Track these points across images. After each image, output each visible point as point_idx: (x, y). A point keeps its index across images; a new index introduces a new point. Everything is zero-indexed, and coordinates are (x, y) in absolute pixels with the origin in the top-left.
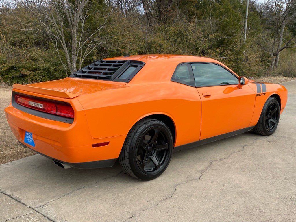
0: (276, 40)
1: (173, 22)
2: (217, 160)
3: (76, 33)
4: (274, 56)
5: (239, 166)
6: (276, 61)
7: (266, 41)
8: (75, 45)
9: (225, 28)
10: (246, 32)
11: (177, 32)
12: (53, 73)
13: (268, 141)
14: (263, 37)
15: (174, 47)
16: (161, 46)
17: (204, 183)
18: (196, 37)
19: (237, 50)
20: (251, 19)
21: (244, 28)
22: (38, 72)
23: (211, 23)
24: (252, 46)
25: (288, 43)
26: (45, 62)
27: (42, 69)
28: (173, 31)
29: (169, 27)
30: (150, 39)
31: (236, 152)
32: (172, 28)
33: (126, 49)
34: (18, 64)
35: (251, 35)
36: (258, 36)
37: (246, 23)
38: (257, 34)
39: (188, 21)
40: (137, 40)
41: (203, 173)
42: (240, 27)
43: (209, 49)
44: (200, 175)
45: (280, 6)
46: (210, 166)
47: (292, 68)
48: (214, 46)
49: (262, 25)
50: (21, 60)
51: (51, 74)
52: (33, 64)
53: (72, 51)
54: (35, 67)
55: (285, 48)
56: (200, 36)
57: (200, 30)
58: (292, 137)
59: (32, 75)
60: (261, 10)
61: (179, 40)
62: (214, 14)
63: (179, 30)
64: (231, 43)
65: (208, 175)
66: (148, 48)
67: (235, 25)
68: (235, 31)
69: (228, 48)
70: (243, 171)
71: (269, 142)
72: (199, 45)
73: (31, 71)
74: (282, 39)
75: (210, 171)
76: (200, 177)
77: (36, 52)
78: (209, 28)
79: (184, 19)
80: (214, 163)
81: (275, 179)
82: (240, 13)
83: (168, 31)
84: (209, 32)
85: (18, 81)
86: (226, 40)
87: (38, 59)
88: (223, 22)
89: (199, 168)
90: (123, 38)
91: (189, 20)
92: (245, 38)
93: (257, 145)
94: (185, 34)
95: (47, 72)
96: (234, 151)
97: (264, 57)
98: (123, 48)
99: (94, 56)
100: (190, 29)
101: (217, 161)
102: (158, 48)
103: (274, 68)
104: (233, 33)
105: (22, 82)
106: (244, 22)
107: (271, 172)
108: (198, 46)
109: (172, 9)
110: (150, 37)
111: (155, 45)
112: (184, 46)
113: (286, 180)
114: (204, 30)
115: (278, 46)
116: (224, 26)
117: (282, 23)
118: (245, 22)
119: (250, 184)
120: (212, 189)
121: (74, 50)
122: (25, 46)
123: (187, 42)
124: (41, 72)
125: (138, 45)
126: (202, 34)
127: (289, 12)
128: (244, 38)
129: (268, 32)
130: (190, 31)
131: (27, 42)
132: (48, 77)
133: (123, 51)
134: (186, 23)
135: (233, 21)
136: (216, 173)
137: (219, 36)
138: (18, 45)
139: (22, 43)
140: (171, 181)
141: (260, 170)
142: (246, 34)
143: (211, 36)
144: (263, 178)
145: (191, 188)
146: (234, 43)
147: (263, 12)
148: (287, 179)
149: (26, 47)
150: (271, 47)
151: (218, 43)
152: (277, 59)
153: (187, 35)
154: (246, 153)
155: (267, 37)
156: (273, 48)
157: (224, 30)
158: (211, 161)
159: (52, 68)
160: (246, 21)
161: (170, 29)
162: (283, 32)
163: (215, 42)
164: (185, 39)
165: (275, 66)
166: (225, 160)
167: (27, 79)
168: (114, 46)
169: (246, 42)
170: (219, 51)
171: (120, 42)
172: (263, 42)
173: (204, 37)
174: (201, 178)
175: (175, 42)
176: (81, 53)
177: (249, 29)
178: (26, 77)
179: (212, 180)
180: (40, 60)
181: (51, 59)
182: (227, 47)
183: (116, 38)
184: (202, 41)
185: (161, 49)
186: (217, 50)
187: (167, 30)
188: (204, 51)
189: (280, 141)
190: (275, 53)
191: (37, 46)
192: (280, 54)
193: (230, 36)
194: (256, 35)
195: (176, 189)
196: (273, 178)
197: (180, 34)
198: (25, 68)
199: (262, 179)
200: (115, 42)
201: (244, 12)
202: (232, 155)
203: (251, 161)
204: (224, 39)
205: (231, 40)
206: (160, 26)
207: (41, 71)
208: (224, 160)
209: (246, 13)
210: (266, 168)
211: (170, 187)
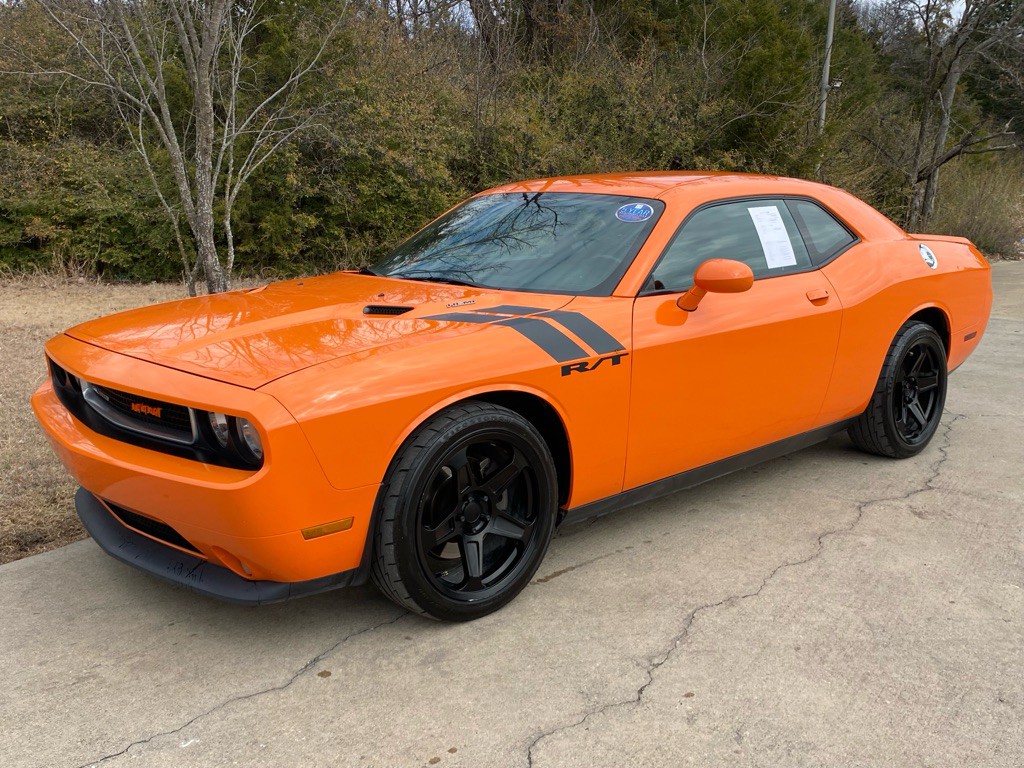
0: (927, 125)
1: (574, 58)
2: (713, 602)
3: (208, 88)
4: (920, 180)
5: (805, 632)
6: (926, 196)
7: (892, 130)
8: (206, 130)
9: (756, 81)
10: (825, 96)
11: (585, 94)
12: (141, 232)
13: (915, 513)
14: (884, 116)
15: (573, 144)
16: (528, 141)
17: (657, 724)
18: (652, 113)
19: (795, 159)
20: (843, 51)
21: (819, 82)
22: (88, 229)
23: (706, 64)
24: (844, 148)
25: (970, 136)
26: (111, 192)
27: (100, 217)
28: (572, 90)
29: (561, 74)
30: (490, 117)
31: (790, 562)
32: (570, 79)
33: (405, 150)
34: (15, 202)
35: (844, 109)
36: (866, 111)
37: (828, 66)
38: (865, 105)
39: (628, 57)
40: (444, 118)
41: (657, 672)
42: (806, 78)
43: (699, 153)
44: (643, 681)
45: (939, 9)
46: (686, 632)
47: (980, 224)
48: (714, 144)
49: (879, 75)
50: (27, 185)
51: (135, 235)
52: (70, 200)
53: (198, 154)
54: (76, 210)
55: (958, 153)
56: (667, 108)
57: (669, 87)
58: (1005, 494)
59: (66, 240)
60: (874, 26)
61: (594, 120)
62: (717, 32)
63: (594, 87)
64: (773, 134)
65: (675, 681)
66: (482, 149)
67: (790, 71)
68: (789, 90)
69: (763, 151)
70: (823, 661)
71: (920, 515)
72: (664, 139)
73: (64, 226)
74: (947, 122)
75: (683, 658)
76: (640, 691)
77: (80, 156)
78: (699, 80)
79: (613, 47)
80: (703, 619)
81: (957, 699)
82: (804, 29)
83: (554, 89)
84: (699, 95)
85: (16, 261)
86: (757, 123)
87: (88, 183)
88: (749, 59)
89: (641, 646)
90: (394, 110)
91: (631, 54)
92: (823, 117)
93: (875, 533)
94: (613, 100)
95: (119, 229)
96: (783, 559)
97: (887, 185)
98: (393, 146)
99: (288, 172)
100: (631, 83)
101: (717, 609)
102: (520, 148)
103: (918, 223)
104: (782, 98)
105: (30, 264)
106: (820, 63)
107: (938, 662)
108: (660, 143)
109: (571, 13)
110: (492, 109)
111: (510, 139)
112: (610, 143)
113: (1002, 708)
114: (682, 90)
115: (935, 148)
116: (751, 75)
117: (950, 66)
118: (822, 63)
119: (851, 727)
120: (691, 759)
121: (205, 152)
122: (40, 135)
123: (619, 128)
124: (98, 230)
125: (449, 137)
126: (673, 100)
127: (975, 28)
128: (819, 118)
129: (897, 98)
130: (633, 90)
131: (49, 123)
132: (124, 247)
133: (394, 159)
134: (620, 62)
135: (784, 57)
136: (711, 671)
137: (734, 110)
138: (15, 133)
139: (31, 123)
140: (516, 714)
141: (891, 652)
142: (825, 103)
143: (704, 108)
144: (906, 695)
145: (600, 751)
146: (785, 133)
147: (882, 34)
148: (1008, 702)
149: (48, 140)
150: (909, 150)
151: (728, 132)
152: (930, 191)
153: (622, 105)
154: (832, 569)
155: (895, 116)
156: (918, 153)
157: (751, 87)
158: (690, 606)
159: (139, 217)
160: (825, 58)
161: (562, 83)
162: (952, 97)
163: (718, 131)
164: (615, 119)
165: (921, 217)
166: (748, 605)
167: (47, 253)
168: (362, 140)
169: (827, 130)
170: (731, 161)
171: (382, 124)
172: (885, 132)
173: (682, 114)
174: (643, 700)
175: (580, 129)
176: (232, 161)
177: (838, 85)
178: (44, 246)
179: (689, 708)
180: (95, 187)
181: (135, 182)
182: (760, 148)
183: (370, 110)
184: (674, 125)
185: (531, 153)
186: (724, 157)
187: (553, 86)
188: (681, 160)
189: (960, 514)
190: (925, 172)
191: (85, 135)
192: (940, 174)
193: (770, 109)
194: (862, 108)
195: (533, 757)
196: (948, 697)
197: (596, 100)
198: (40, 214)
199: (900, 698)
200: (366, 124)
201: (820, 29)
202: (777, 579)
203: (850, 606)
204: (752, 119)
205: (775, 123)
206: (529, 74)
207: (97, 225)
208: (743, 603)
209: (826, 29)
210: (917, 641)
211: (509, 746)
